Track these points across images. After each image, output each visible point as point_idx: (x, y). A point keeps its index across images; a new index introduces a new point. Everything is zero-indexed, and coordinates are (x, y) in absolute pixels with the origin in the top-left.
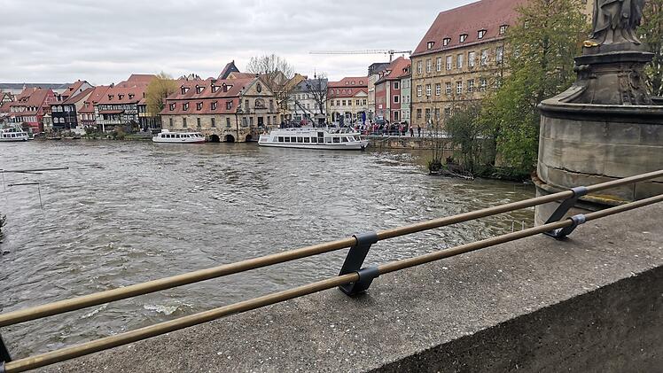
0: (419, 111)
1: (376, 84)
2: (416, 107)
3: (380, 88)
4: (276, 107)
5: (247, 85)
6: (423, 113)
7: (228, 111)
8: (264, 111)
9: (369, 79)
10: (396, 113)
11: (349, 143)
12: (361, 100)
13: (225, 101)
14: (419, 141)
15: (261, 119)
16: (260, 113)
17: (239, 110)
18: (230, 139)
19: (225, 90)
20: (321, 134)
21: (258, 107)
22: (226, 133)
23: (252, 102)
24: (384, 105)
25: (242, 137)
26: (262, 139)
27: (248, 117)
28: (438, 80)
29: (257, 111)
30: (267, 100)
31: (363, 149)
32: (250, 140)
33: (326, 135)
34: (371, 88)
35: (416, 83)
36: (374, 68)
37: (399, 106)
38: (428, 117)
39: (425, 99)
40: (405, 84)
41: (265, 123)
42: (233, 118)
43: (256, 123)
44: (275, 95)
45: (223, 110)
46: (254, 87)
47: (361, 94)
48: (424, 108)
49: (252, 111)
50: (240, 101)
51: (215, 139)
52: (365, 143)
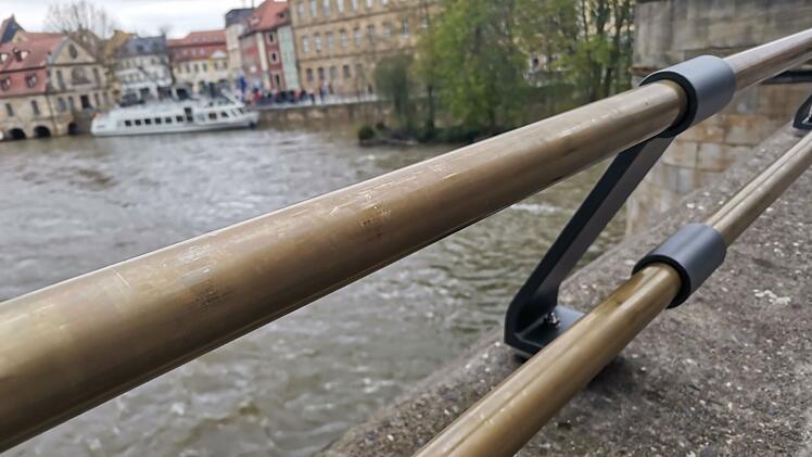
0: (309, 71)
1: (240, 38)
2: (304, 66)
3: (249, 42)
4: (104, 79)
5: (53, 49)
6: (315, 74)
7: (31, 91)
8: (87, 86)
9: (227, 32)
10: (277, 77)
11: (231, 119)
12: (220, 63)
13: (22, 76)
14: (324, 109)
15: (85, 99)
16: (82, 89)
17: (49, 87)
18: (43, 133)
19: (19, 59)
20: (188, 110)
21: (78, 80)
22: (35, 124)
23: (67, 73)
24: (259, 66)
25: (61, 127)
26: (97, 126)
27: (65, 96)
28: (329, 27)
29: (78, 87)
30: (89, 69)
31: (252, 126)
32: (77, 129)
33: (196, 110)
34: (233, 44)
35: (299, 33)
36: (233, 16)
37: (279, 66)
38: (322, 78)
39: (315, 54)
40: (284, 35)
41: (93, 102)
42: (41, 100)
43: (78, 104)
44: (99, 61)
45: (22, 89)
46: (66, 50)
47: (219, 54)
48: (315, 66)
49: (69, 87)
50: (49, 74)
51: (17, 135)
52: (253, 116)
